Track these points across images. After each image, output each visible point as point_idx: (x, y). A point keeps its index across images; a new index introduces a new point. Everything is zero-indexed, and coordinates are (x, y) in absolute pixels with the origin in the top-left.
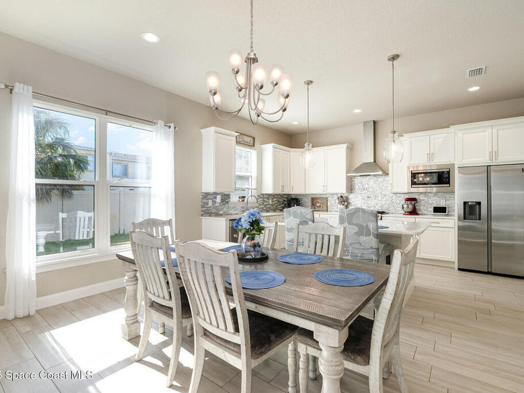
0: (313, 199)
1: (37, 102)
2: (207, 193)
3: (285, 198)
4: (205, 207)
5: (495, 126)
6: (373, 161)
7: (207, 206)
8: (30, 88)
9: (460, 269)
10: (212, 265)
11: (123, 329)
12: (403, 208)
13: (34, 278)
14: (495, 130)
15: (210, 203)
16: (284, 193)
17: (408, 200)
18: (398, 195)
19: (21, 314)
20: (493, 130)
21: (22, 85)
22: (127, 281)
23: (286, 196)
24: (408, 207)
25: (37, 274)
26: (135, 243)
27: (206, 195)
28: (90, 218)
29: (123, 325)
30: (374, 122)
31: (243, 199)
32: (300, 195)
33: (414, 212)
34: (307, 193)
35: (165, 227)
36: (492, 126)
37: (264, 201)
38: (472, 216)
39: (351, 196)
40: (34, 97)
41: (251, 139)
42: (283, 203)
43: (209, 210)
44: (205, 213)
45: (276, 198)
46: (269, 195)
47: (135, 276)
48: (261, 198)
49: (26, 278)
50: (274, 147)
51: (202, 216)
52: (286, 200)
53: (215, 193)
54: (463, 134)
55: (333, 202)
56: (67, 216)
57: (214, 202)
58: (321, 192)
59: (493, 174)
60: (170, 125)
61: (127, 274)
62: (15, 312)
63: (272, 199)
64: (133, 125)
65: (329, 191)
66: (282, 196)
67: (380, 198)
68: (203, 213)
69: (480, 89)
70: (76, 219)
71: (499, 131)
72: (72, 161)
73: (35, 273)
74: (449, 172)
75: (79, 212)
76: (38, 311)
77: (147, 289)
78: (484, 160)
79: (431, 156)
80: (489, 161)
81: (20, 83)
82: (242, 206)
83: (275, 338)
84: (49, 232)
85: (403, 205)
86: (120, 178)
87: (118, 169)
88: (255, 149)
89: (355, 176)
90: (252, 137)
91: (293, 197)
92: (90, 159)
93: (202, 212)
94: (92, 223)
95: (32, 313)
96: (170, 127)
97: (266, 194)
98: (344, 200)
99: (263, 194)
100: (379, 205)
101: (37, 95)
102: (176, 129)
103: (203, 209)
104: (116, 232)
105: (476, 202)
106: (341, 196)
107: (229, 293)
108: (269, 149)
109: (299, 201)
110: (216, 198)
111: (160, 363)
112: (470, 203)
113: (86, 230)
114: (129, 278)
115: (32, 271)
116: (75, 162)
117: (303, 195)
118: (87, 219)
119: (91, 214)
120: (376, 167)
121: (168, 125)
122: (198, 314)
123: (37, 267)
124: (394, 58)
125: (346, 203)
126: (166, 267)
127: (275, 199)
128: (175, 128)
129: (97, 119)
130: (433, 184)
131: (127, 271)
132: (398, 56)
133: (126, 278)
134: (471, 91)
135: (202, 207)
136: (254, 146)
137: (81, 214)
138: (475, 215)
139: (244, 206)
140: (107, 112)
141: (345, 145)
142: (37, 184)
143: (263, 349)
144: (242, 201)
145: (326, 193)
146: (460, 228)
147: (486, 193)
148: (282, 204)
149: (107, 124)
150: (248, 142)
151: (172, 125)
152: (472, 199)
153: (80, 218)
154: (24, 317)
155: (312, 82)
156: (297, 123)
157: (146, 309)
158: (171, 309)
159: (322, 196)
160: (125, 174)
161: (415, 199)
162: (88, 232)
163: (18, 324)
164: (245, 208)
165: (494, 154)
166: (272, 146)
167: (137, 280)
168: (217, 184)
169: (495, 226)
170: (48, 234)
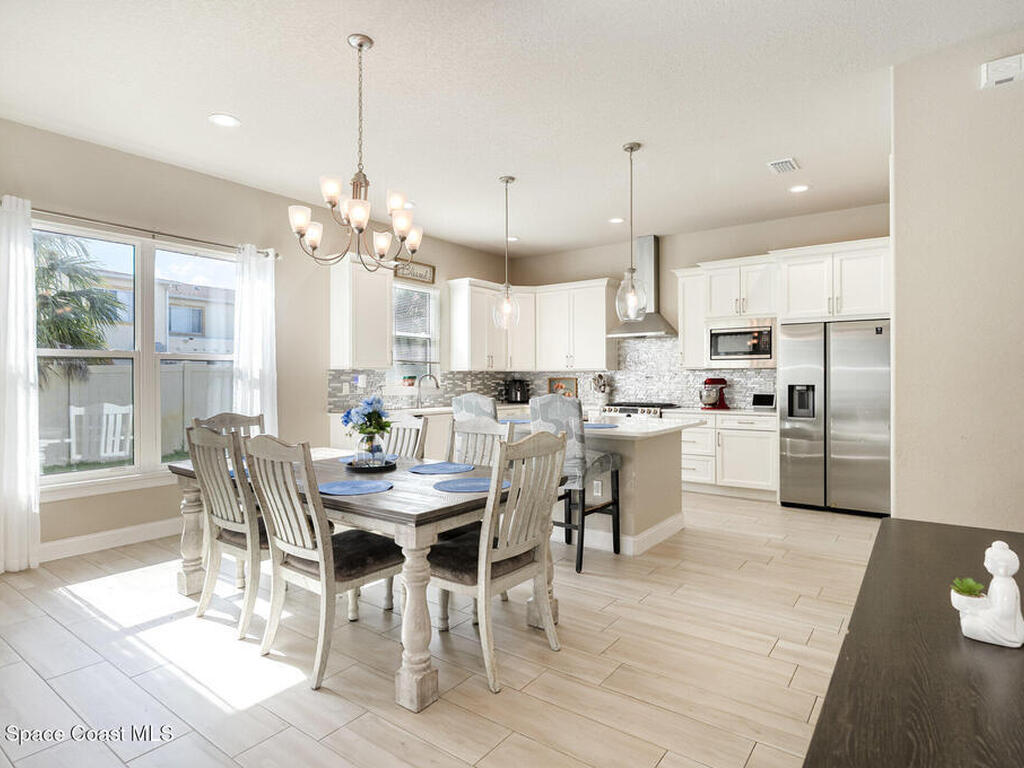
0: (551, 381)
1: (38, 223)
2: (339, 371)
3: (501, 379)
4: (336, 396)
5: (839, 252)
6: (653, 311)
7: (339, 394)
8: (28, 203)
9: (784, 504)
10: (282, 463)
11: (179, 580)
12: (701, 397)
13: (36, 510)
14: (837, 260)
15: (346, 388)
16: (495, 369)
17: (710, 382)
18: (697, 373)
19: (15, 566)
20: (835, 259)
21: (14, 198)
22: (185, 506)
23: (503, 376)
24: (708, 396)
25: (40, 504)
26: (194, 445)
27: (338, 375)
28: (125, 416)
29: (179, 574)
30: (657, 239)
31: (410, 381)
32: (528, 373)
33: (720, 404)
34: (539, 369)
35: (251, 427)
36: (833, 254)
37: (455, 385)
38: (803, 411)
39: (618, 376)
40: (34, 216)
41: (428, 269)
42: (496, 389)
43: (343, 402)
44: (336, 407)
45: (480, 379)
46: (466, 374)
47: (198, 500)
48: (449, 379)
49: (24, 508)
50: (471, 285)
51: (330, 412)
52: (501, 382)
53: (355, 371)
54: (789, 266)
55: (587, 387)
56: (86, 411)
57: (354, 387)
58: (564, 369)
59: (833, 336)
60: (268, 250)
61: (186, 495)
62: (5, 564)
63: (472, 381)
64: (200, 253)
65: (578, 366)
66: (493, 375)
67: (667, 379)
68: (332, 406)
69: (807, 191)
70: (100, 418)
71: (844, 262)
72: (85, 302)
73: (38, 502)
74: (770, 332)
75: (106, 405)
76: (42, 565)
77: (212, 512)
78: (821, 313)
79: (742, 304)
80: (828, 315)
81: (11, 194)
82: (410, 394)
83: (372, 562)
84: (52, 441)
85: (701, 392)
86: (187, 338)
87: (184, 319)
88: (435, 288)
89: (624, 338)
90: (430, 266)
91: (517, 377)
92: (124, 297)
93: (330, 404)
94: (131, 425)
95: (34, 564)
96: (267, 255)
97: (459, 372)
98: (606, 384)
99: (452, 373)
100: (665, 392)
101: (39, 212)
102: (279, 258)
103: (332, 400)
104: (176, 448)
105: (808, 386)
106: (600, 376)
107: (303, 499)
108: (462, 289)
109: (528, 385)
110: (356, 379)
111: (230, 618)
112: (798, 388)
113: (118, 438)
114: (189, 502)
115: (33, 499)
116: (93, 306)
117: (534, 374)
118: (119, 418)
119: (128, 409)
120: (661, 321)
121: (265, 251)
122: (275, 534)
123: (42, 493)
124: (633, 147)
125: (608, 389)
126: (236, 478)
127: (478, 382)
128: (277, 255)
129: (137, 244)
130: (745, 353)
131: (185, 492)
132: (639, 145)
133: (184, 502)
134: (795, 193)
135: (330, 395)
136: (433, 282)
137: (109, 409)
138: (808, 408)
139: (413, 394)
140: (154, 234)
141: (604, 281)
142: (39, 358)
143: (353, 572)
144: (410, 385)
145: (572, 369)
146: (784, 433)
147: (823, 369)
148: (492, 391)
149: (155, 253)
150: (421, 276)
151: (271, 251)
152: (801, 381)
153: (108, 416)
154: (20, 571)
155: (513, 179)
156: (515, 239)
157: (212, 542)
158: (243, 535)
159: (567, 376)
160: (199, 329)
161: (722, 381)
162: (121, 441)
163: (13, 580)
164: (415, 398)
165: (835, 301)
166: (467, 282)
167: (201, 505)
168: (356, 355)
169: (835, 429)
170: (50, 444)
